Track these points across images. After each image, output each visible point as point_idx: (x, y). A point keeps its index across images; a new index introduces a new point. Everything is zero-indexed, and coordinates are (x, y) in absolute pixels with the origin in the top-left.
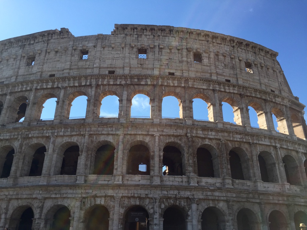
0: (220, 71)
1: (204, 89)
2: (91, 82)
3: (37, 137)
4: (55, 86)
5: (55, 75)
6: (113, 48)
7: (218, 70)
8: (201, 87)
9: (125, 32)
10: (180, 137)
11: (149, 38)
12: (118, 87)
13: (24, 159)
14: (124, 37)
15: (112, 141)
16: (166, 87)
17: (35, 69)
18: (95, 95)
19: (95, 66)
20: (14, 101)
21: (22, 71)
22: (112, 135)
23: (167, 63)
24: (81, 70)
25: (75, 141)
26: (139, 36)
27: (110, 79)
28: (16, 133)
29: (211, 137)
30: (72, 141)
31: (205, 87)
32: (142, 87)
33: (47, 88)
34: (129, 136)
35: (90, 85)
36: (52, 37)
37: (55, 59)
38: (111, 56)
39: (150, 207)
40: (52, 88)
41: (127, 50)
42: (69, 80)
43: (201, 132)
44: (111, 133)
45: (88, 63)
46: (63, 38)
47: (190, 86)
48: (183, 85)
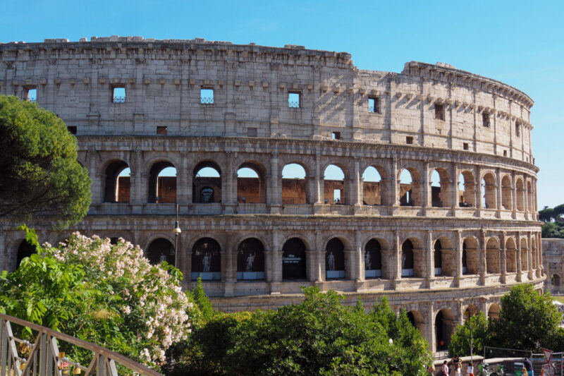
2: (391, 155)
4: (347, 154)
7: (499, 138)
11: (445, 88)
23: (461, 128)
24: (374, 131)
25: (383, 238)
26: (435, 82)
30: (380, 237)
36: (325, 61)
37: (336, 106)
38: (407, 113)
40: (343, 157)
42: (365, 149)
45: (381, 121)
46: (341, 68)
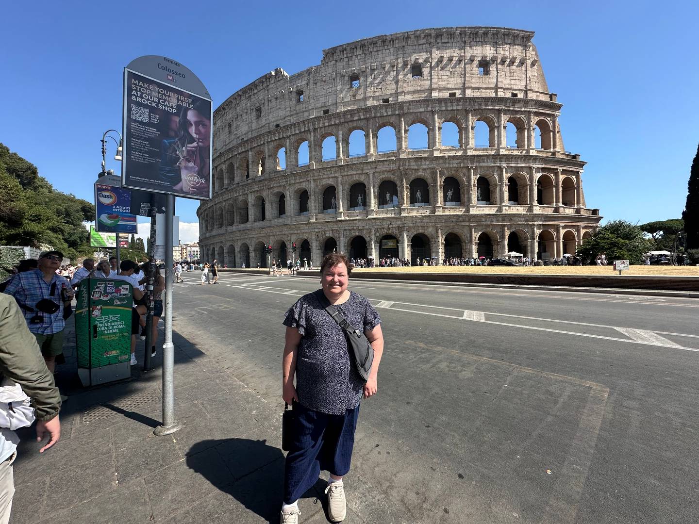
0: (444, 83)
1: (421, 112)
2: (308, 127)
3: (277, 187)
4: (281, 137)
5: (279, 124)
6: (325, 82)
7: (440, 83)
8: (418, 110)
9: (335, 57)
10: (393, 172)
11: (360, 59)
12: (334, 127)
13: (272, 205)
14: (334, 65)
15: (332, 183)
16: (379, 118)
17: (263, 121)
18: (314, 140)
19: (310, 108)
20: (255, 156)
21: (254, 126)
22: (332, 177)
24: (299, 115)
25: (304, 187)
26: (350, 58)
27: (325, 120)
28: (262, 185)
29: (424, 167)
30: (302, 187)
31: (422, 110)
32: (356, 122)
33: (275, 140)
34: (346, 177)
35: (309, 130)
37: (277, 107)
38: (324, 92)
39: (368, 236)
40: (279, 139)
41: (338, 80)
42: (291, 128)
43: (414, 163)
44: (331, 176)
45: (304, 106)
47: (406, 111)
48: (397, 112)
